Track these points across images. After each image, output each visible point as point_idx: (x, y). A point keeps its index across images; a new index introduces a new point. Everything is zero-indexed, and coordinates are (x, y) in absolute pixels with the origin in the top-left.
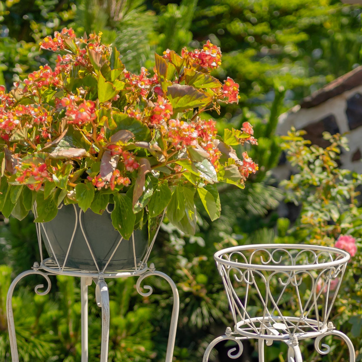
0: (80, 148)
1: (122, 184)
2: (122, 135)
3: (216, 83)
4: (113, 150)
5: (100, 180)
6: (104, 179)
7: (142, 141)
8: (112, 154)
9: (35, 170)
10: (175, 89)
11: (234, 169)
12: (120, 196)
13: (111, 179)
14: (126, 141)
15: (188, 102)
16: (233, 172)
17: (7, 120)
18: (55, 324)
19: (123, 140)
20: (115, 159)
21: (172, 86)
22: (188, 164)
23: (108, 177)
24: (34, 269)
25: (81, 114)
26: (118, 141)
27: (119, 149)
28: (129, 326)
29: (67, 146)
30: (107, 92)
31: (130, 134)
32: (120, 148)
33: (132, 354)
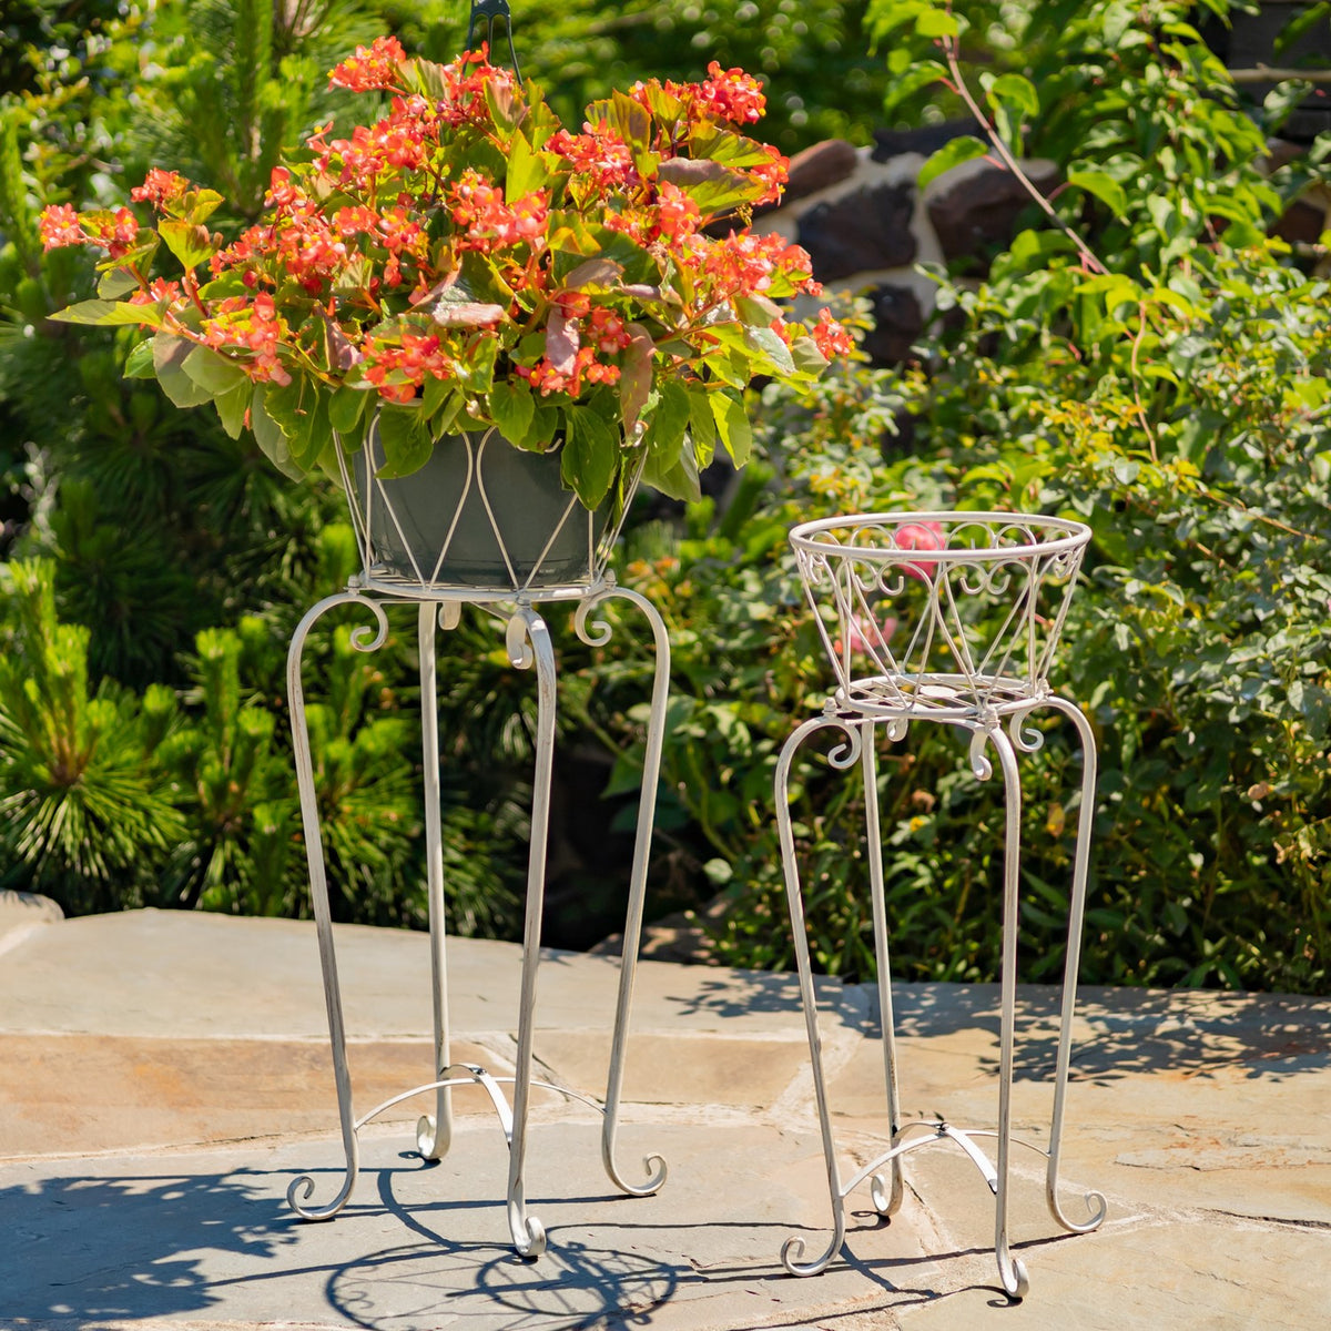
0: (489, 302)
1: (600, 380)
2: (596, 270)
3: (763, 153)
4: (571, 305)
5: (552, 372)
6: (560, 369)
7: (637, 282)
8: (565, 315)
9: (414, 353)
10: (679, 170)
11: (808, 347)
12: (575, 411)
13: (575, 370)
14: (607, 284)
15: (711, 198)
16: (805, 353)
17: (320, 243)
18: (188, 766)
19: (600, 283)
20: (574, 325)
21: (669, 163)
22: (736, 334)
23: (568, 365)
24: (351, 591)
25: (523, 222)
26: (585, 284)
27: (582, 305)
28: (362, 761)
29: (463, 300)
30: (532, 178)
31: (613, 269)
32: (585, 301)
33: (370, 829)
